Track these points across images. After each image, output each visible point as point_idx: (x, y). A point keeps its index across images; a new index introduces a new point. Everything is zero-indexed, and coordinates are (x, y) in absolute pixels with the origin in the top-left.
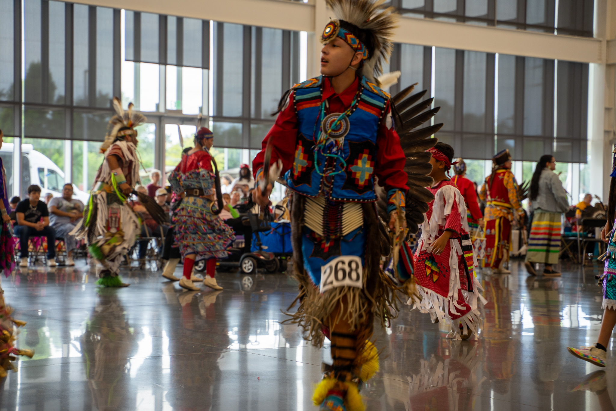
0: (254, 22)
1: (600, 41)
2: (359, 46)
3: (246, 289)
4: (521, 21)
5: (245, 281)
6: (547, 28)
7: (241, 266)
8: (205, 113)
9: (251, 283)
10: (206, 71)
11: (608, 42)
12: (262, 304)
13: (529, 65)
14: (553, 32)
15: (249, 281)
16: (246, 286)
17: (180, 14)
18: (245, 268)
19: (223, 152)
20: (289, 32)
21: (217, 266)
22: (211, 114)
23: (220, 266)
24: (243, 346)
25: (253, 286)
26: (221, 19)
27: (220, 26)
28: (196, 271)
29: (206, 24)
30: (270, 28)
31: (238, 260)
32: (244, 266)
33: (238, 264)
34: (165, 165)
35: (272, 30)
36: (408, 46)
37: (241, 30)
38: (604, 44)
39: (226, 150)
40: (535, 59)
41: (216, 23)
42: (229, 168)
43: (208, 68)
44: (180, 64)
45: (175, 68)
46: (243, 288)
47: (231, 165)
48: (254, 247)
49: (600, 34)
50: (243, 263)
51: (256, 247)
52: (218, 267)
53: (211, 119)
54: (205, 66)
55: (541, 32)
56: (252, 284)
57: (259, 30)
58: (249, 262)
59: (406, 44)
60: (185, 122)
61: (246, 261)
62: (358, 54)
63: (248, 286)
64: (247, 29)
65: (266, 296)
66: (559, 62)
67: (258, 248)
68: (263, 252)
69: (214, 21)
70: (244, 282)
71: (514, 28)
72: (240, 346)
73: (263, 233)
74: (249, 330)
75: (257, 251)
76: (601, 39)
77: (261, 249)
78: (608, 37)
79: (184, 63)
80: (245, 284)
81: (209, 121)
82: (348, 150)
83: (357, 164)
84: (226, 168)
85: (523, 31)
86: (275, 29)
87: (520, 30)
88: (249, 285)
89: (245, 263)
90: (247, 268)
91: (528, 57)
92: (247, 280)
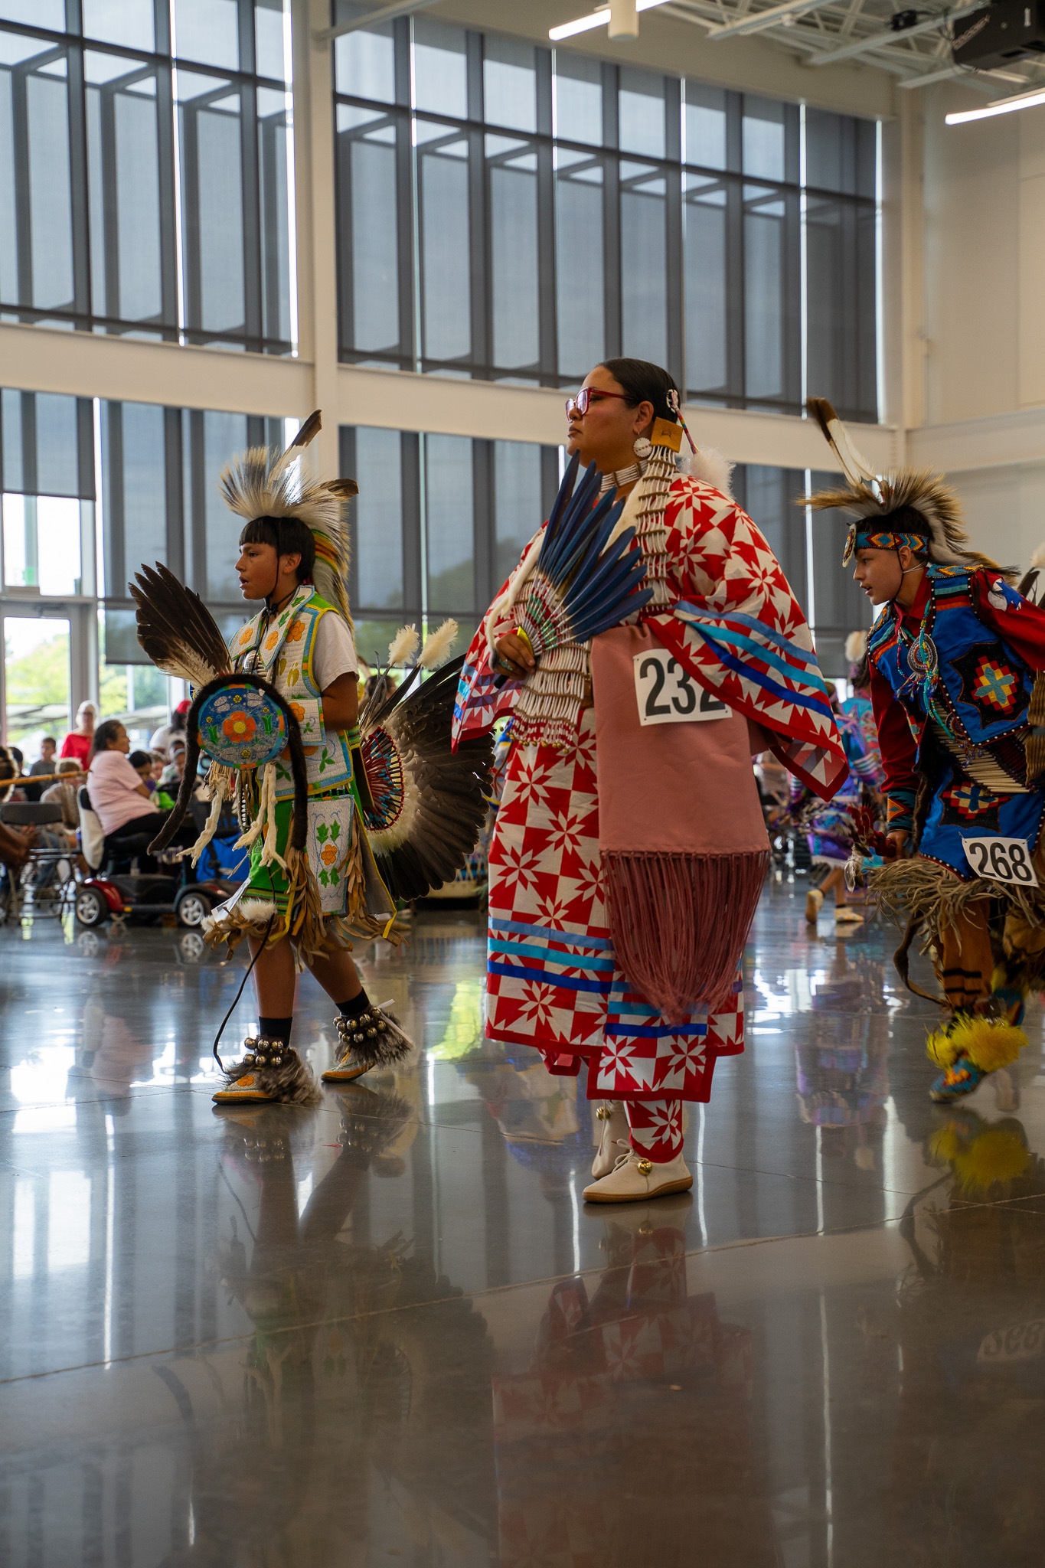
0: (187, 401)
1: (893, 432)
2: (897, 541)
3: (190, 961)
4: (736, 392)
5: (187, 942)
6: (787, 405)
7: (178, 912)
8: (88, 591)
9: (199, 946)
10: (87, 504)
11: (908, 432)
12: (225, 991)
13: (754, 480)
14: (800, 415)
15: (196, 944)
16: (190, 954)
17: (29, 386)
18: (187, 916)
19: (124, 673)
20: (261, 420)
21: (127, 913)
22: (101, 594)
23: (133, 913)
24: (182, 1080)
25: (203, 953)
26: (116, 395)
27: (115, 409)
28: (81, 926)
29: (84, 406)
30: (221, 411)
31: (171, 900)
32: (184, 911)
33: (172, 907)
34: (6, 705)
35: (226, 416)
36: (508, 445)
37: (158, 416)
38: (901, 438)
39: (130, 668)
40: (766, 468)
41: (105, 404)
42: (137, 706)
43: (92, 498)
44: (30, 489)
45: (21, 498)
46: (183, 958)
47: (141, 700)
48: (204, 870)
49: (895, 414)
50: (182, 905)
51: (208, 870)
52: (128, 915)
53: (101, 604)
54: (86, 493)
55: (775, 414)
56: (202, 949)
57: (198, 415)
58: (194, 903)
59: (504, 441)
60: (45, 612)
61: (189, 902)
62: (902, 551)
63: (195, 954)
64: (173, 415)
65: (232, 974)
66: (814, 474)
67: (212, 872)
68: (222, 881)
69: (101, 399)
70: (184, 945)
71: (721, 407)
72: (175, 1079)
73: (221, 840)
74: (197, 1047)
75: (212, 880)
76: (894, 427)
77: (219, 875)
78: (908, 424)
79: (41, 489)
80: (187, 949)
81: (97, 608)
82: (956, 675)
83: (981, 684)
84: (131, 707)
85: (740, 411)
86: (231, 413)
87: (733, 411)
88: (196, 950)
89: (186, 906)
90: (190, 916)
91: (753, 466)
92: (190, 941)
